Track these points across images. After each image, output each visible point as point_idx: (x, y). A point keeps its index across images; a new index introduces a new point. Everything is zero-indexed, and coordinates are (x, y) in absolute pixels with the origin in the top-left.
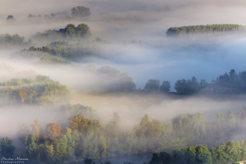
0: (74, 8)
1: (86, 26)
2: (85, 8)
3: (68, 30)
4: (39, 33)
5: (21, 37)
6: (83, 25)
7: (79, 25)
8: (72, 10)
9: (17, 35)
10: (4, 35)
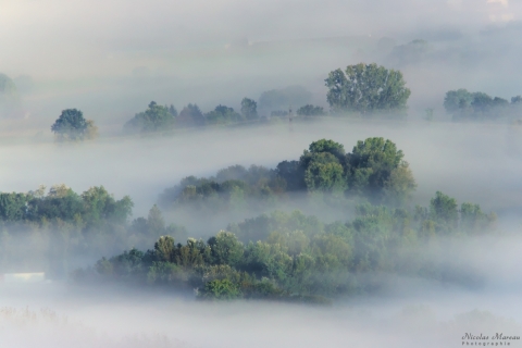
0: (338, 71)
1: (388, 146)
2: (385, 72)
3: (314, 164)
4: (190, 179)
5: (117, 197)
6: (376, 142)
7: (361, 145)
8: (329, 82)
9: (101, 191)
10: (46, 194)
